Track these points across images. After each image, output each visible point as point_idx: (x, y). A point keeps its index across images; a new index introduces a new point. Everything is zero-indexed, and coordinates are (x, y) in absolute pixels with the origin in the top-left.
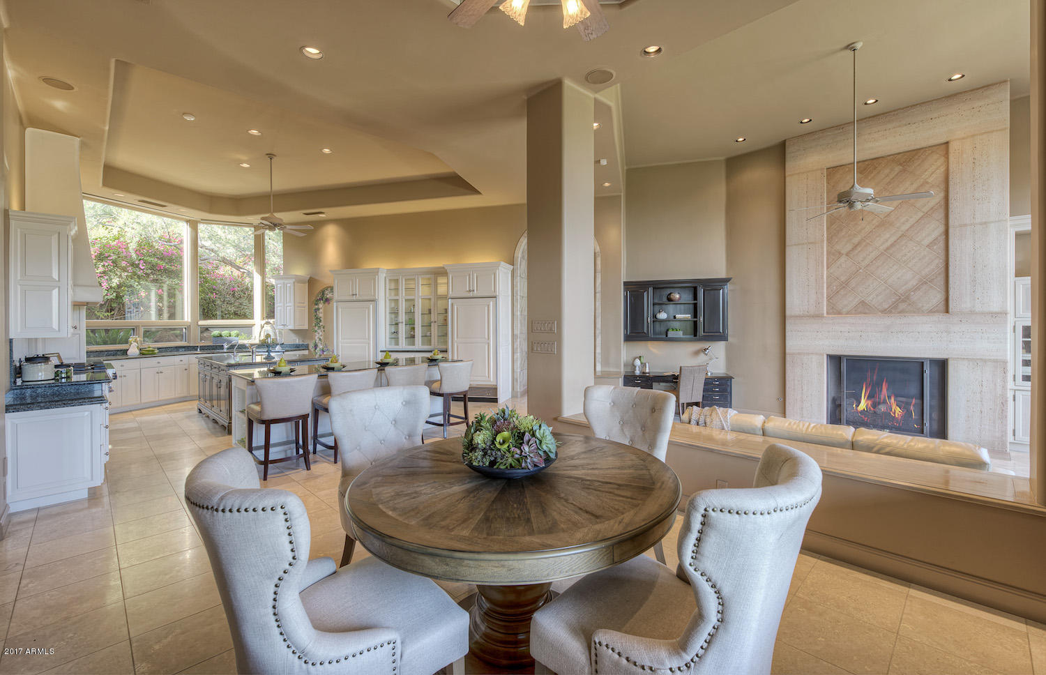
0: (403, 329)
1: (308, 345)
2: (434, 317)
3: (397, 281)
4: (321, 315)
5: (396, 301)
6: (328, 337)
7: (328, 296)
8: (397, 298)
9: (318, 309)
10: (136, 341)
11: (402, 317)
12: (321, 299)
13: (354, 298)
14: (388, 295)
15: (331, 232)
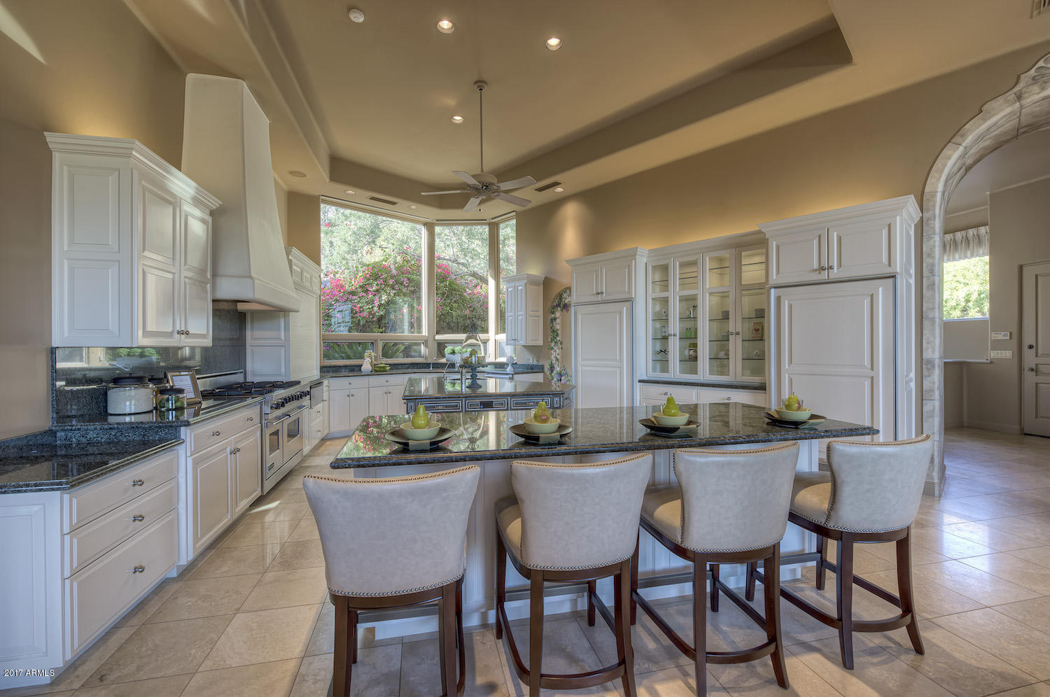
0: (675, 346)
1: (543, 366)
2: (734, 325)
3: (665, 268)
4: (558, 327)
5: (665, 301)
6: (566, 356)
7: (566, 301)
8: (664, 294)
9: (555, 319)
10: (370, 356)
11: (675, 327)
12: (558, 305)
13: (599, 298)
14: (650, 291)
15: (571, 211)
